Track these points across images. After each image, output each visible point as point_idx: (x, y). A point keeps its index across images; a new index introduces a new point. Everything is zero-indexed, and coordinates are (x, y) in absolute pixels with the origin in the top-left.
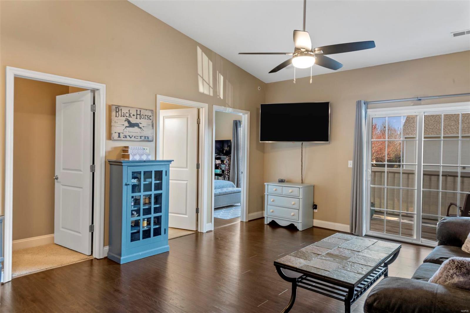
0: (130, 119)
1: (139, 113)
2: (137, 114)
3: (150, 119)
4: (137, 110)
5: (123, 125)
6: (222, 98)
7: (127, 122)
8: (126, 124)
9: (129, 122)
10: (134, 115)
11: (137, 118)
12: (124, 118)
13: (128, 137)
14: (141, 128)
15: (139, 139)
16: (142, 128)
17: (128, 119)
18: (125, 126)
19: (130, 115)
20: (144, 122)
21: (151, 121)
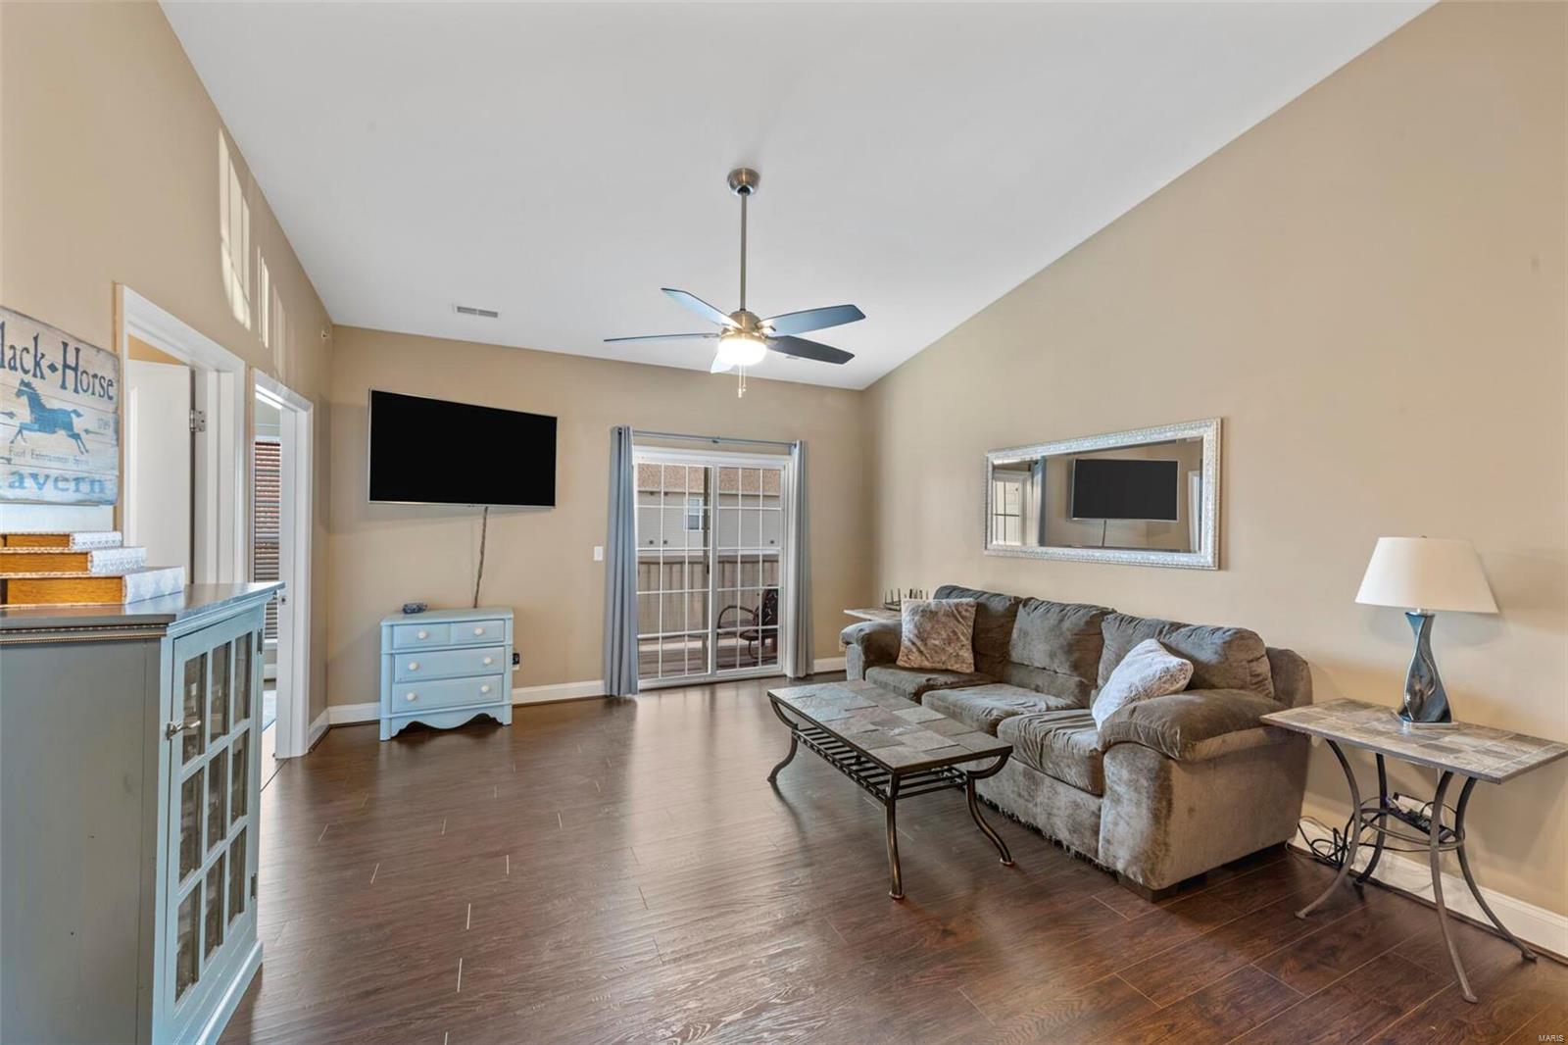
0: (36, 383)
1: (71, 361)
2: (66, 366)
3: (110, 398)
4: (65, 345)
5: (11, 415)
6: (267, 345)
7: (24, 399)
8: (24, 413)
9: (35, 402)
10: (53, 368)
11: (63, 387)
12: (14, 379)
13: (29, 482)
14: (76, 437)
15: (71, 496)
16: (83, 435)
17: (28, 385)
18: (16, 422)
19: (37, 364)
20: (87, 410)
21: (111, 407)
